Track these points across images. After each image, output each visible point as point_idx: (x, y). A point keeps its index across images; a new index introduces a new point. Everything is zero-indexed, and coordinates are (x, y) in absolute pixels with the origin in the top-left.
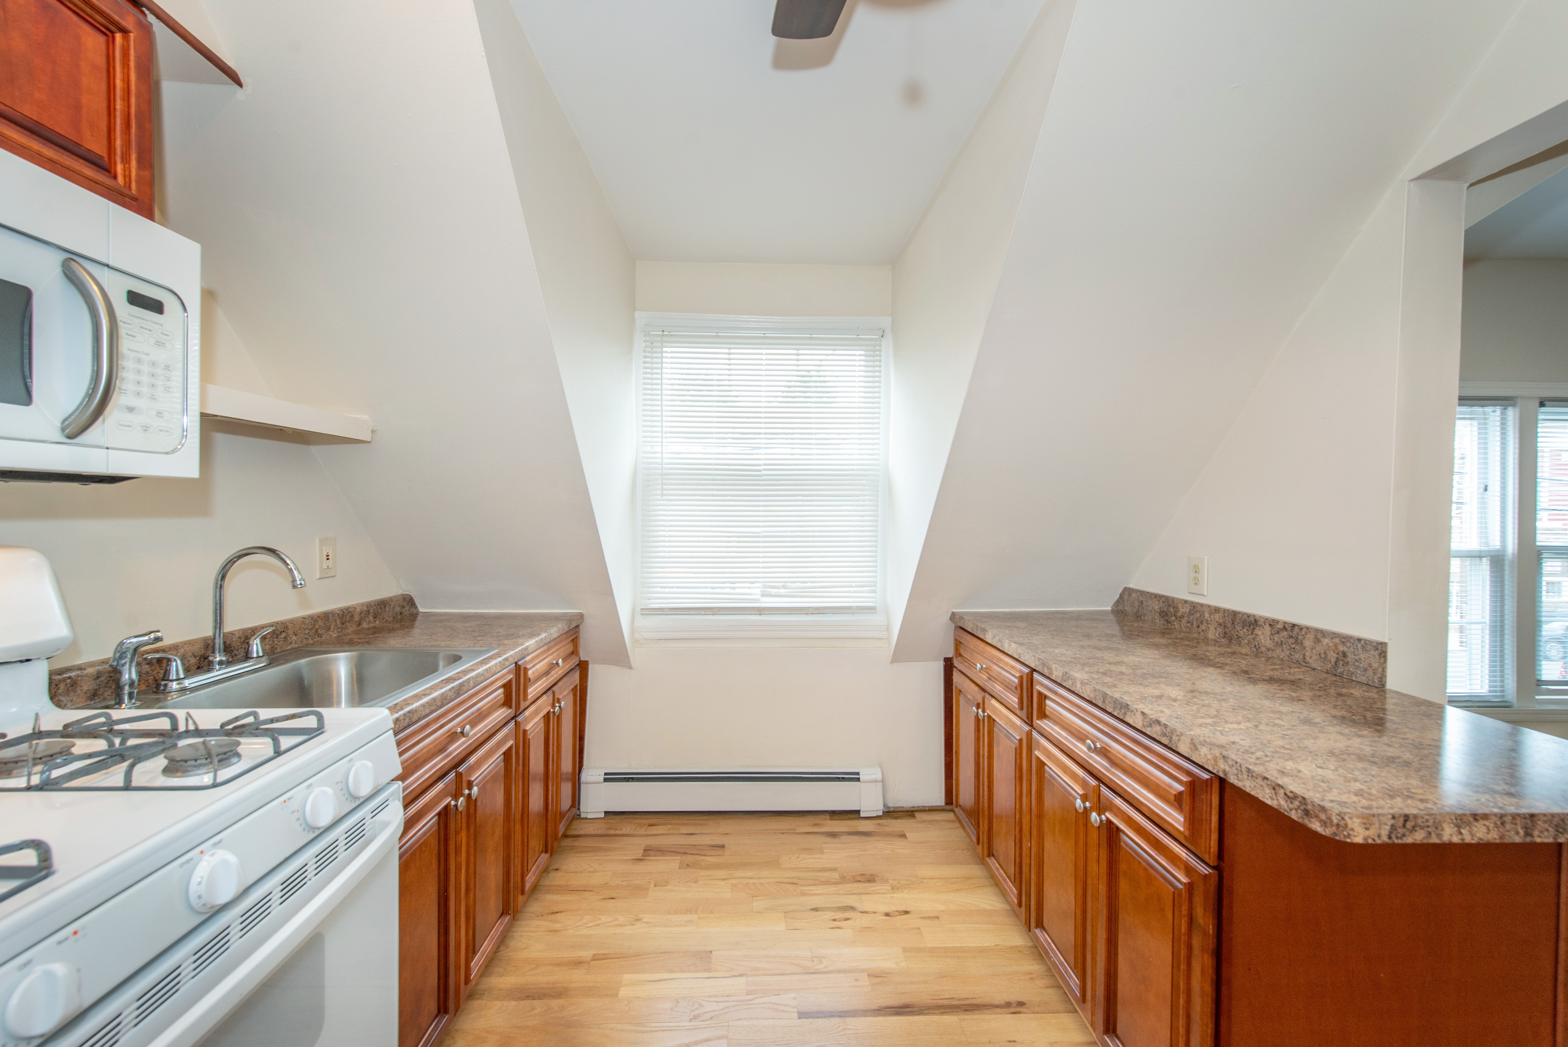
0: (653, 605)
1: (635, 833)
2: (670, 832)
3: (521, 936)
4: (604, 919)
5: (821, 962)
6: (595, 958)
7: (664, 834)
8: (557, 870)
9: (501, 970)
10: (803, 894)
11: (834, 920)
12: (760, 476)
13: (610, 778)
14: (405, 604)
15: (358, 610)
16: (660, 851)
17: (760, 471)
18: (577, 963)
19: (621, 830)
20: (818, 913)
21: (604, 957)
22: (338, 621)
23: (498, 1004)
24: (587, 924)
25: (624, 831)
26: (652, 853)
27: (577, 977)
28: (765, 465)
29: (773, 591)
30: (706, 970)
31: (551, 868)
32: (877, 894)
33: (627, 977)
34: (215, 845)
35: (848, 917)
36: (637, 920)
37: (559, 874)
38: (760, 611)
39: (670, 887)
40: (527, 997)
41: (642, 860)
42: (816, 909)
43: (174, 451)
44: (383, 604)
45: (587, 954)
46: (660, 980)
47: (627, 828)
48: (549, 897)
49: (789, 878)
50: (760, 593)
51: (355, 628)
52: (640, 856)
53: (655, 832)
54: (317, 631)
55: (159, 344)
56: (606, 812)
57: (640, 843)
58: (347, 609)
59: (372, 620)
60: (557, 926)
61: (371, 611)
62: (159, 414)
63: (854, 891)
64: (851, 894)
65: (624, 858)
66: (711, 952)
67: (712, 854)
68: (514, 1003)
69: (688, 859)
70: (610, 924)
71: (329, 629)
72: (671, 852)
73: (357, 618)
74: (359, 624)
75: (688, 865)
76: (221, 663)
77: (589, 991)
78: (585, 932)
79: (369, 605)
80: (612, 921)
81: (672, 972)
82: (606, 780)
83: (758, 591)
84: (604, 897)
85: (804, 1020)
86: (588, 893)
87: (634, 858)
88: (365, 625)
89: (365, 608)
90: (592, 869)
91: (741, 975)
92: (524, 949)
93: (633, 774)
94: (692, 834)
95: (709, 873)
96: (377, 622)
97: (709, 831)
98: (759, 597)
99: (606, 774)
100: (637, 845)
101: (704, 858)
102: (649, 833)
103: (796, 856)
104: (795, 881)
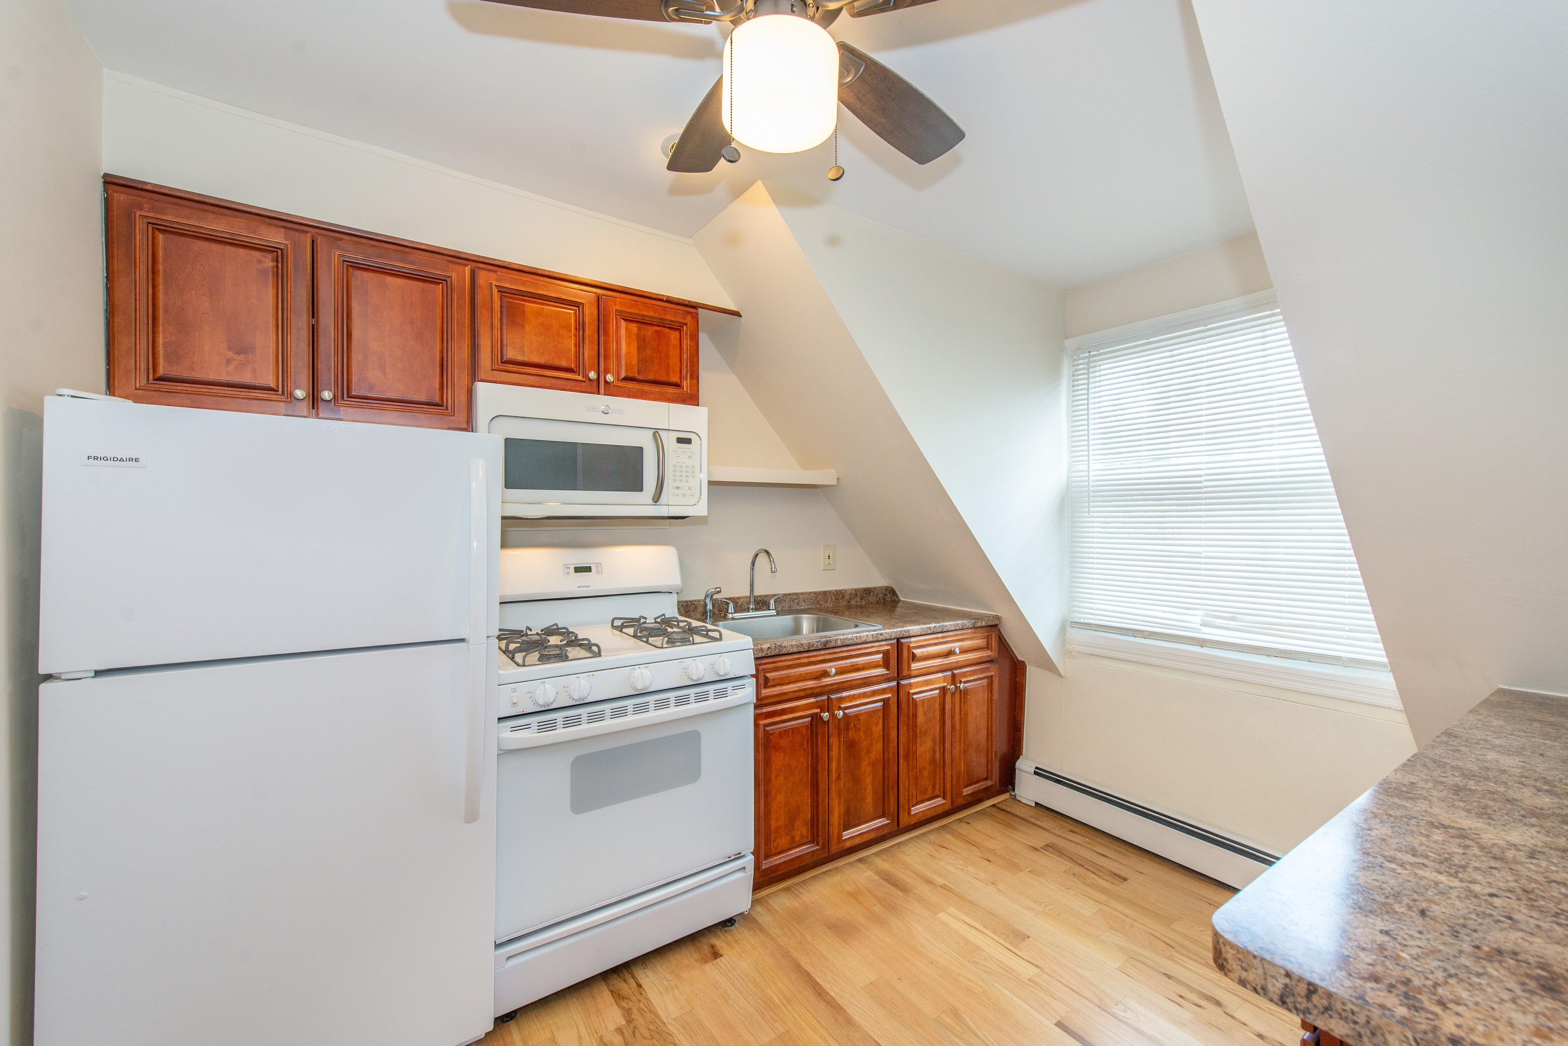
0: (1090, 621)
1: (1053, 830)
2: (1086, 845)
3: (911, 847)
4: (970, 868)
5: (1125, 1011)
6: (944, 887)
7: (1077, 843)
8: (968, 823)
9: (886, 858)
10: (1170, 958)
11: (1181, 996)
12: (1201, 488)
13: (1039, 772)
14: (887, 593)
15: (848, 592)
16: (1060, 852)
17: (1200, 482)
18: (929, 882)
19: (1041, 822)
20: (1170, 981)
21: (950, 890)
22: (833, 597)
23: (869, 873)
24: (956, 865)
25: (1044, 825)
26: (1051, 850)
27: (924, 890)
28: (1206, 475)
29: (1219, 622)
30: (1012, 944)
31: (965, 820)
32: (1273, 1015)
33: (953, 910)
34: (645, 667)
35: (1202, 1005)
36: (993, 883)
37: (967, 826)
38: (1202, 643)
39: (1041, 879)
40: (886, 880)
41: (1038, 850)
42: (1169, 977)
43: (696, 504)
44: (868, 591)
45: (940, 881)
46: (972, 927)
47: (1047, 823)
48: (948, 836)
49: (1169, 938)
50: (1200, 623)
51: (845, 603)
52: (1038, 847)
53: (1069, 838)
54: (818, 602)
55: (689, 457)
56: (1036, 803)
57: (1049, 838)
58: (840, 591)
59: (859, 600)
60: (936, 854)
61: (859, 594)
62: (690, 488)
63: (1241, 994)
64: (1235, 994)
65: (1025, 842)
66: (1029, 937)
67: (1106, 879)
68: (877, 878)
69: (1078, 870)
70: (972, 874)
71: (827, 602)
72: (1069, 857)
73: (847, 597)
74: (849, 602)
75: (1074, 874)
76: (752, 609)
77: (921, 900)
78: (951, 868)
79: (857, 591)
80: (974, 874)
81: (986, 928)
82: (1035, 773)
83: (1198, 619)
84: (984, 857)
85: (1058, 1029)
86: (976, 848)
87: (1032, 845)
88: (853, 603)
89: (854, 592)
90: (992, 836)
91: (1037, 966)
92: (907, 855)
93: (1064, 778)
94: (1103, 855)
95: (1089, 889)
96: (864, 602)
97: (1124, 862)
98: (1198, 626)
99: (1036, 768)
100: (1040, 838)
101: (1095, 877)
102: (1064, 835)
103: (1202, 929)
104: (1173, 944)
